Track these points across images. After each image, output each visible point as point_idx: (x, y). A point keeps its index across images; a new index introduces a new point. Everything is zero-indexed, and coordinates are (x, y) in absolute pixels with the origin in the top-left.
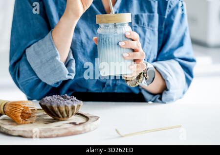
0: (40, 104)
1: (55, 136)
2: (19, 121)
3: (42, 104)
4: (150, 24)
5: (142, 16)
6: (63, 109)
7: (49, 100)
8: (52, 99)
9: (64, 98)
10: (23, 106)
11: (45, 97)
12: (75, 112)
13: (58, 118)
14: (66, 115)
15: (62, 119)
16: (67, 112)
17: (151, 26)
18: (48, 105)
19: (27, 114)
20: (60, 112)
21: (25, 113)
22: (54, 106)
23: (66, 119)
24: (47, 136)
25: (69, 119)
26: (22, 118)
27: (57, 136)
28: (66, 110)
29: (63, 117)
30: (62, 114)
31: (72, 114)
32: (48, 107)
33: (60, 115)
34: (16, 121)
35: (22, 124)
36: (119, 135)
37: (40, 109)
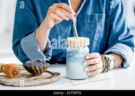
0: (24, 66)
1: (33, 85)
2: (11, 76)
3: (25, 65)
4: (100, 21)
5: (95, 15)
6: (38, 69)
7: (29, 63)
8: (31, 63)
9: (38, 62)
10: (13, 67)
11: (26, 61)
12: (45, 70)
13: (34, 74)
14: (40, 72)
15: (37, 74)
16: (41, 70)
17: (100, 22)
18: (28, 66)
19: (16, 72)
20: (36, 71)
21: (14, 71)
22: (32, 66)
23: (40, 75)
24: (28, 85)
25: (42, 75)
26: (12, 74)
27: (34, 85)
28: (39, 69)
29: (38, 74)
30: (37, 71)
31: (44, 72)
32: (29, 67)
33: (36, 72)
34: (9, 76)
35: (13, 78)
36: (72, 84)
37: (24, 69)
